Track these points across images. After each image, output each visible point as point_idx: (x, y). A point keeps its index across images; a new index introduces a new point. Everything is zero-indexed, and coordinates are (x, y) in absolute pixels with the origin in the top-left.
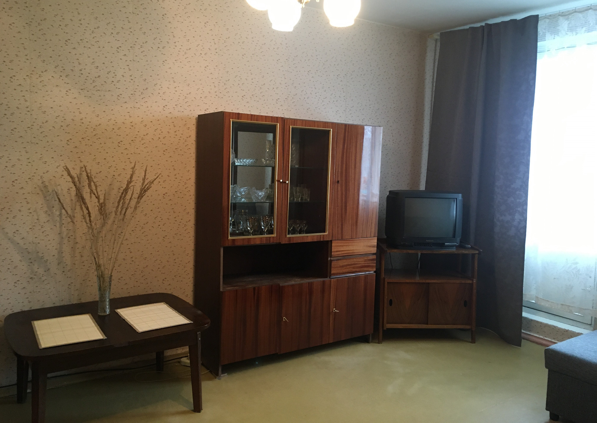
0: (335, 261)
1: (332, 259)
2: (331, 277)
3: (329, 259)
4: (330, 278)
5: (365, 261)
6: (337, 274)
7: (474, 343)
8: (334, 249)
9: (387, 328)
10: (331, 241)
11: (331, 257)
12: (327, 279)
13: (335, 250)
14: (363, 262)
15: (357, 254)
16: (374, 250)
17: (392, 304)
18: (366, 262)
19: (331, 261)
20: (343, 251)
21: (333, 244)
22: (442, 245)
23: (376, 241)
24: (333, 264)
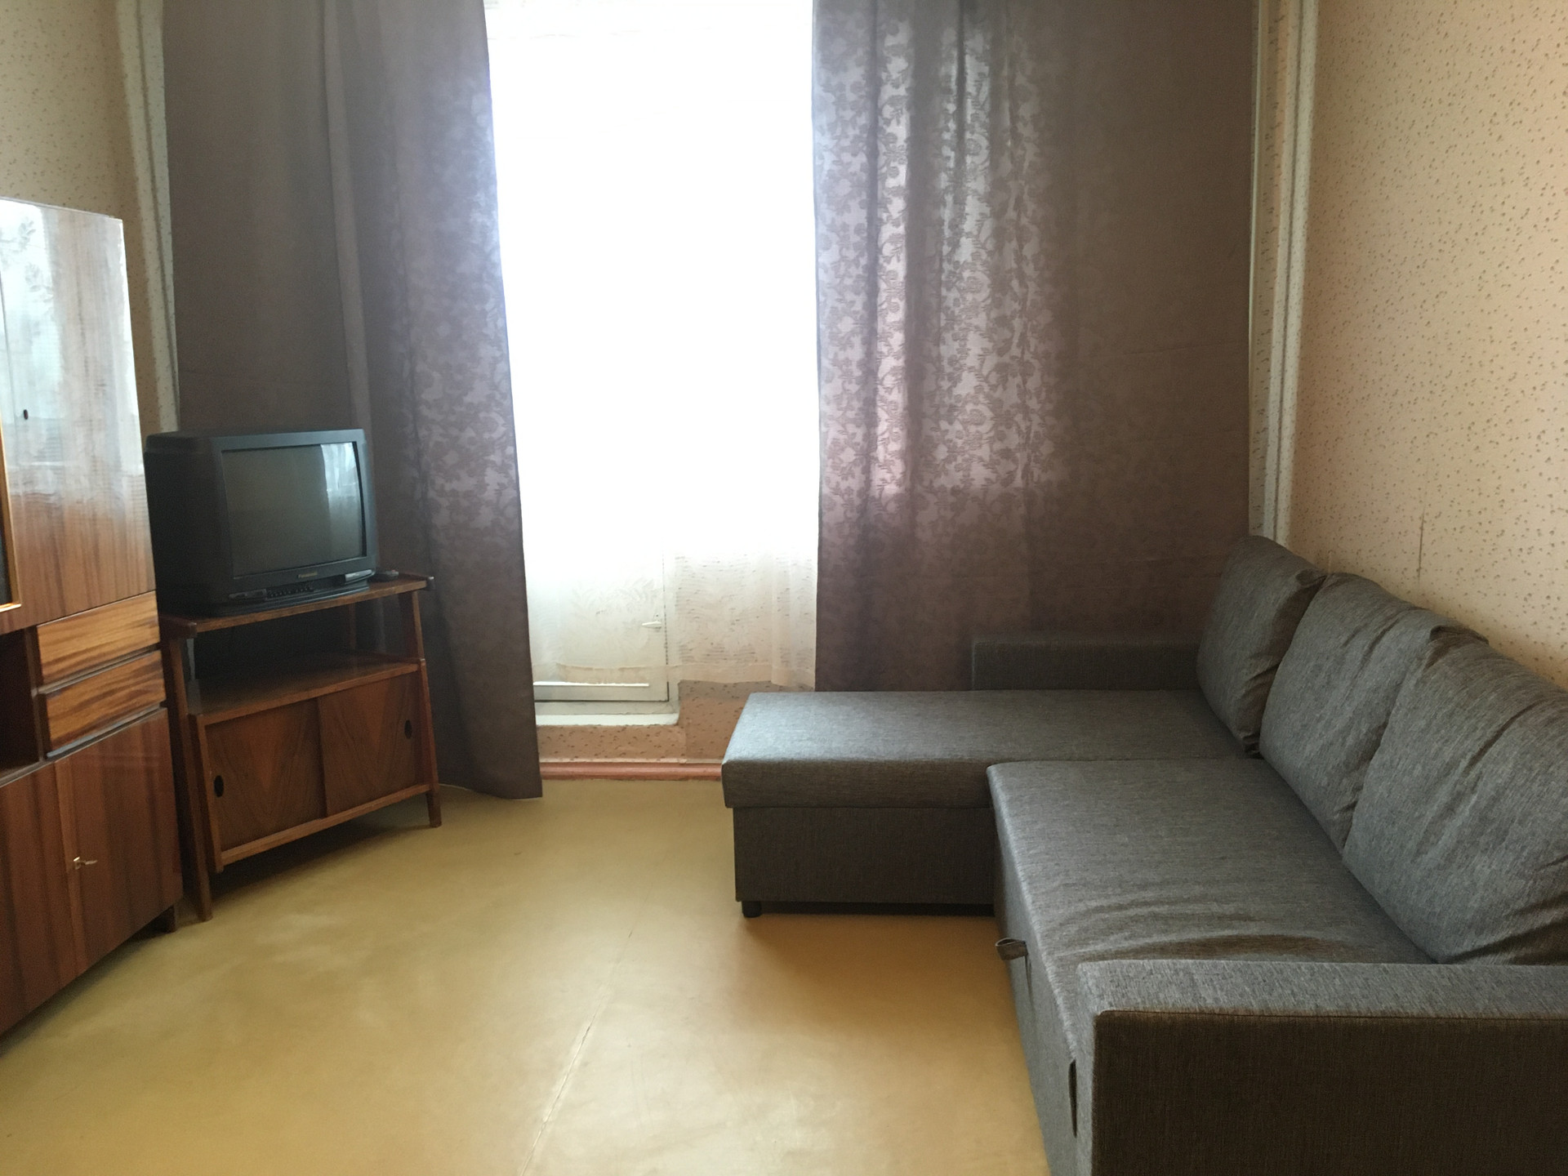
0: (57, 697)
1: (42, 690)
2: (50, 755)
3: (34, 693)
4: (46, 758)
5: (136, 676)
6: (70, 737)
7: (440, 824)
8: (45, 657)
9: (225, 867)
10: (33, 630)
11: (40, 683)
12: (40, 766)
13: (51, 658)
14: (131, 681)
15: (114, 656)
16: (151, 635)
17: (222, 790)
18: (140, 679)
19: (43, 698)
20: (75, 655)
21: (42, 639)
22: (339, 582)
23: (153, 604)
24: (53, 707)
